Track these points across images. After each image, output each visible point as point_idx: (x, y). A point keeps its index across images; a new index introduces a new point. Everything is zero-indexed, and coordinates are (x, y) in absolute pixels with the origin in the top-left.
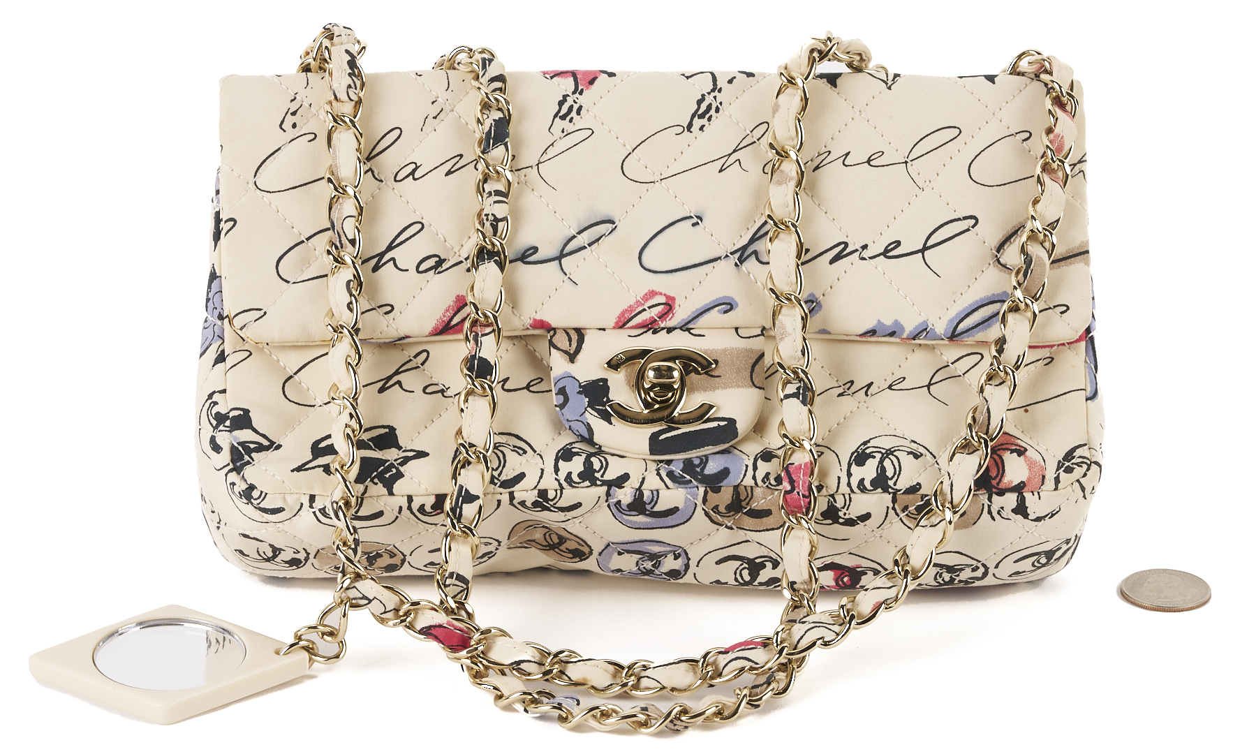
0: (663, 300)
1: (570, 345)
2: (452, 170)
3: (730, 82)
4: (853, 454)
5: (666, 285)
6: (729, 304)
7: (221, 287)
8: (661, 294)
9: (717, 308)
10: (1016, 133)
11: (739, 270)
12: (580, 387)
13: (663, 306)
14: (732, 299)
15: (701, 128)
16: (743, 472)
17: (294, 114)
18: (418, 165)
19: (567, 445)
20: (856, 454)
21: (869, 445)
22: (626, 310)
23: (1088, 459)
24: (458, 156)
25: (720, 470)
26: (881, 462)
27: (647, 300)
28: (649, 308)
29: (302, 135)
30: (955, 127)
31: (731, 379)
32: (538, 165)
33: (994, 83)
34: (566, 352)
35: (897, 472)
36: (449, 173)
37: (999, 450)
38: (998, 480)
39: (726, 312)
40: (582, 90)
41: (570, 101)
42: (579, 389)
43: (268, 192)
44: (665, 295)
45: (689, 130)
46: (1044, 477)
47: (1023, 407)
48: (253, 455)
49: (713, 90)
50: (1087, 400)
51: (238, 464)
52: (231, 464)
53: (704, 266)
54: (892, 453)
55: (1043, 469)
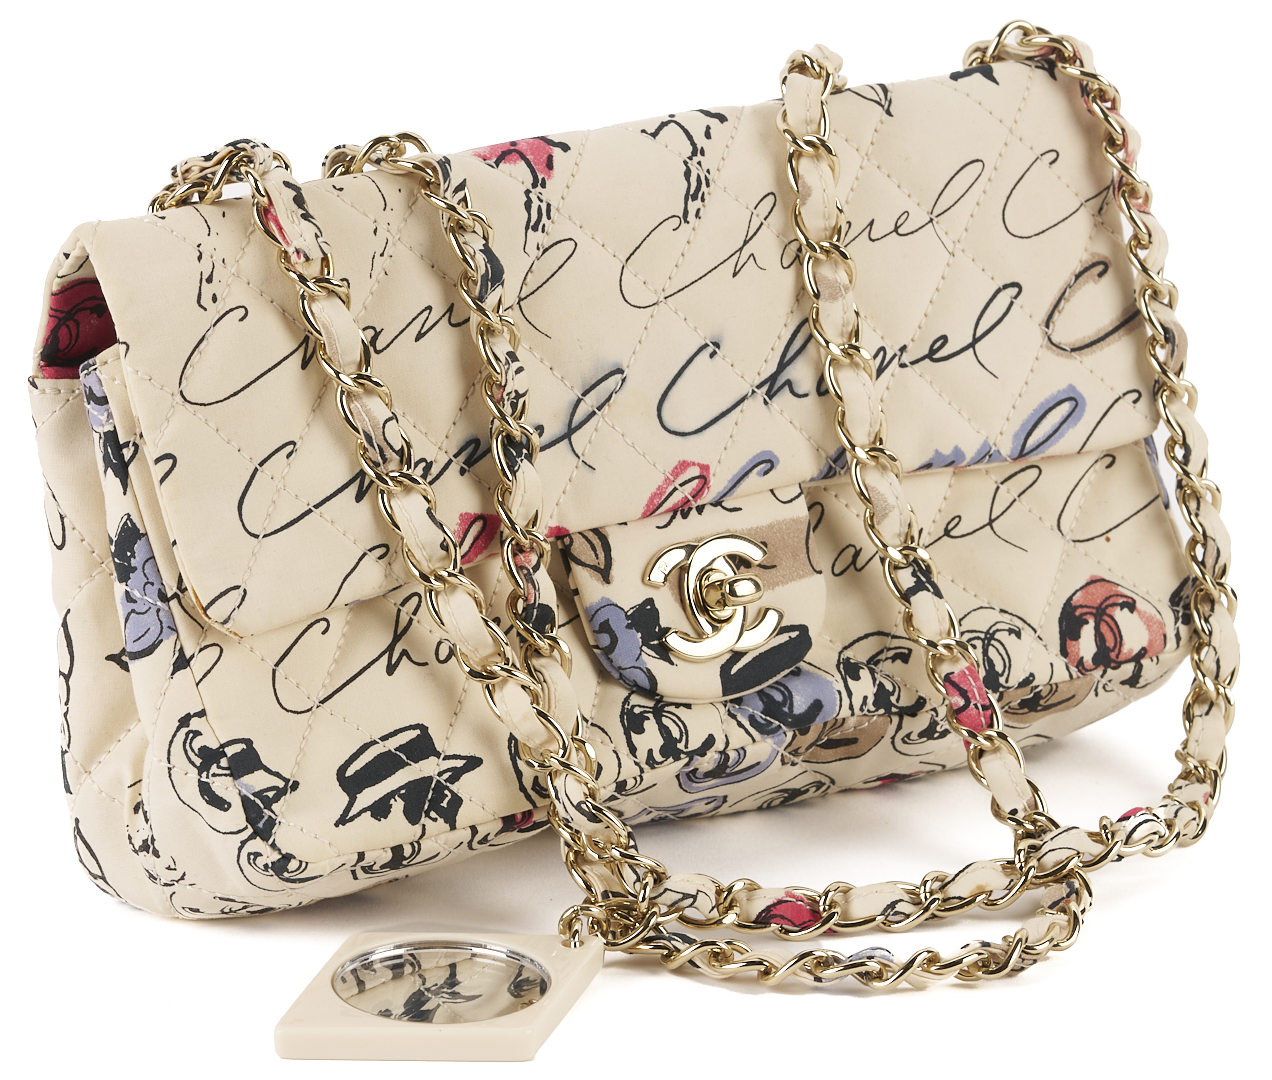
0: (695, 471)
1: (596, 555)
2: (423, 331)
3: (708, 136)
5: (695, 450)
6: (769, 460)
7: (152, 552)
9: (756, 469)
10: (1042, 156)
11: (769, 408)
12: (628, 617)
13: (697, 481)
14: (771, 453)
15: (697, 214)
16: (838, 703)
17: (209, 281)
18: (378, 330)
19: (624, 703)
22: (655, 494)
24: (426, 309)
25: (809, 704)
26: (985, 651)
27: (677, 476)
28: (681, 485)
29: (227, 312)
30: (976, 161)
31: (791, 568)
32: (519, 303)
34: (595, 568)
35: (1007, 664)
36: (419, 336)
37: (1107, 607)
38: (1117, 651)
39: (766, 473)
40: (543, 179)
41: (534, 198)
42: (626, 621)
43: (201, 405)
44: (699, 465)
45: (686, 220)
46: (1165, 636)
47: (1103, 534)
48: (274, 806)
50: (1166, 508)
51: (261, 825)
52: (249, 826)
53: (733, 412)
54: (992, 637)
55: (1162, 625)
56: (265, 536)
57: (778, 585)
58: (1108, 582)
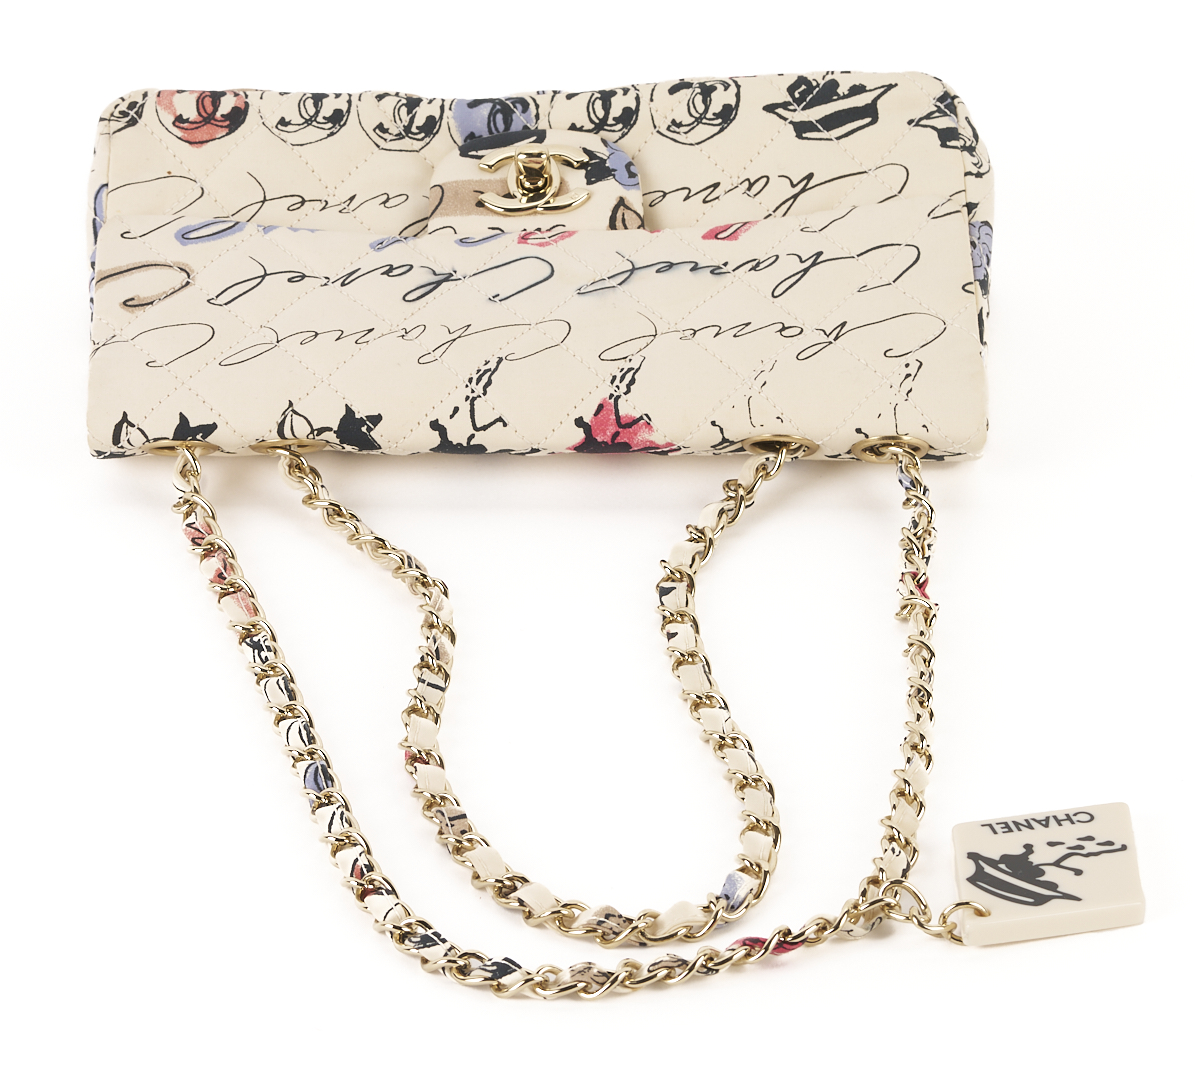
1: (623, 215)
2: (744, 326)
3: (456, 410)
4: (345, 124)
5: (526, 250)
6: (463, 242)
7: (974, 271)
9: (476, 240)
11: (453, 268)
12: (614, 176)
14: (460, 247)
15: (487, 362)
16: (454, 105)
17: (908, 375)
18: (778, 333)
19: (627, 134)
20: (342, 123)
21: (328, 132)
22: (567, 237)
24: (738, 336)
26: (317, 112)
27: (546, 242)
28: (544, 238)
29: (899, 356)
31: (465, 189)
32: (656, 334)
33: (181, 413)
35: (302, 103)
36: (747, 324)
37: (199, 122)
38: (203, 97)
40: (610, 398)
41: (623, 388)
42: (615, 173)
44: (529, 244)
45: (500, 358)
48: (936, 109)
49: (474, 399)
50: (107, 185)
51: (949, 101)
52: (955, 103)
54: (306, 121)
55: (158, 103)
56: (901, 243)
58: (186, 141)
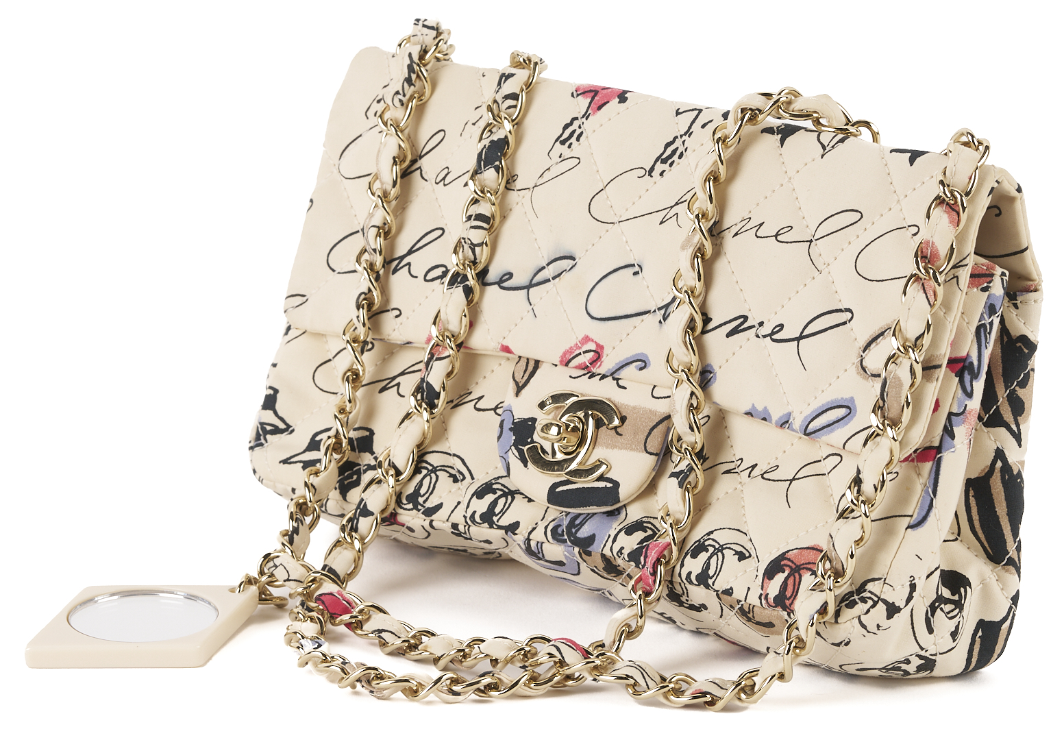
0: (593, 347)
1: (523, 376)
3: (704, 126)
4: (695, 543)
5: (600, 333)
6: (644, 361)
8: (593, 341)
9: (635, 364)
10: (909, 226)
11: (661, 327)
12: (513, 423)
13: (593, 353)
15: (661, 174)
20: (697, 544)
21: (711, 536)
22: (567, 351)
23: (876, 596)
25: (589, 535)
26: (710, 557)
27: (583, 344)
28: (584, 352)
29: (376, 126)
30: (857, 211)
31: (628, 441)
32: (533, 188)
33: (911, 165)
34: (517, 383)
35: (718, 572)
37: (804, 568)
38: (791, 601)
39: (641, 369)
40: (590, 115)
41: (575, 125)
42: (511, 426)
44: (596, 342)
45: (650, 175)
48: (268, 437)
50: (908, 527)
51: (254, 444)
53: (634, 318)
54: (722, 550)
56: (339, 273)
57: (616, 448)
